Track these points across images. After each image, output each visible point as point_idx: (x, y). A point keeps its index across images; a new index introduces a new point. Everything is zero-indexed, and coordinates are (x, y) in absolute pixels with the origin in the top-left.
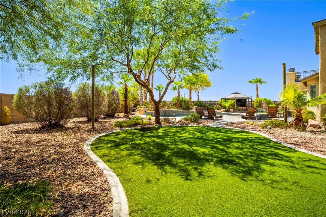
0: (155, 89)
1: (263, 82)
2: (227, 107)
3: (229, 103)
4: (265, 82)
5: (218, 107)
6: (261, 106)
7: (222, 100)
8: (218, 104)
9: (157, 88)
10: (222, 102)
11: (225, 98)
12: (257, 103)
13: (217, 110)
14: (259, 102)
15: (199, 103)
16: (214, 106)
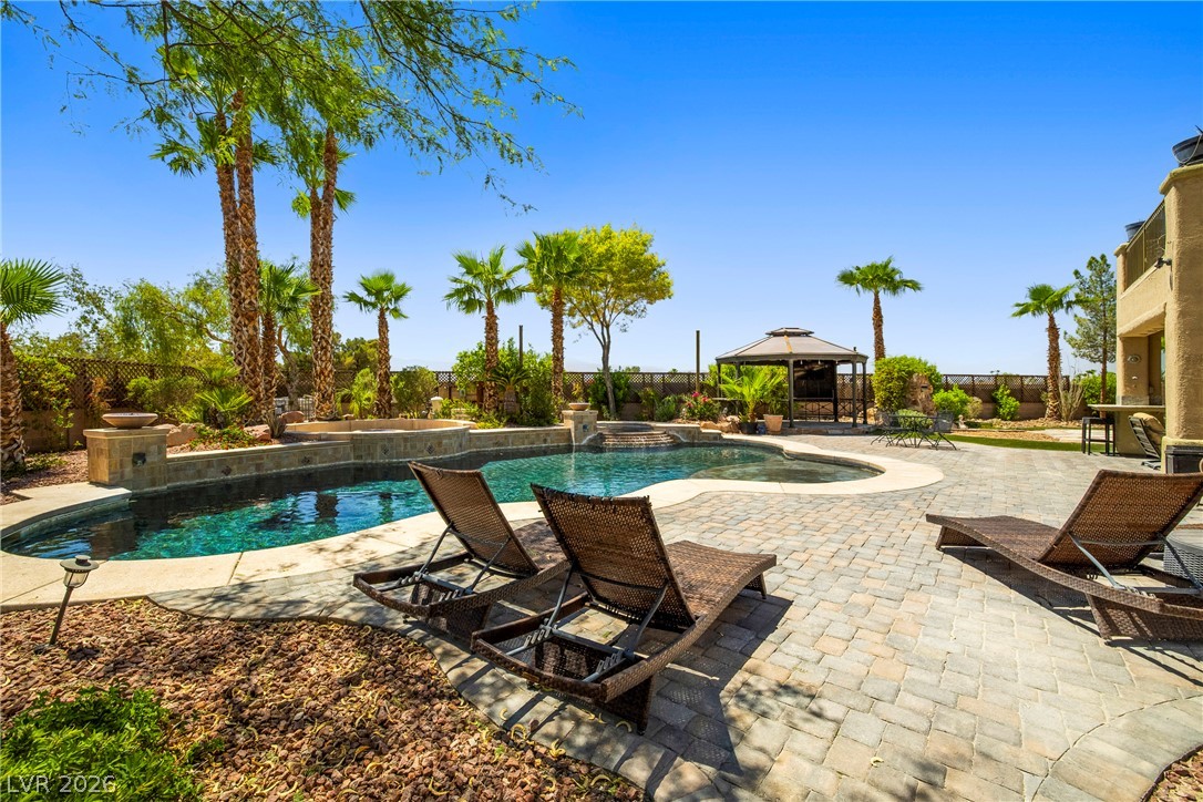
0: (353, 297)
1: (905, 283)
2: (751, 406)
3: (757, 385)
4: (915, 286)
5: (706, 404)
6: (909, 396)
7: (723, 366)
8: (703, 387)
9: (362, 294)
10: (723, 376)
11: (736, 357)
12: (890, 380)
13: (701, 419)
14: (899, 378)
15: (609, 384)
16: (684, 397)
